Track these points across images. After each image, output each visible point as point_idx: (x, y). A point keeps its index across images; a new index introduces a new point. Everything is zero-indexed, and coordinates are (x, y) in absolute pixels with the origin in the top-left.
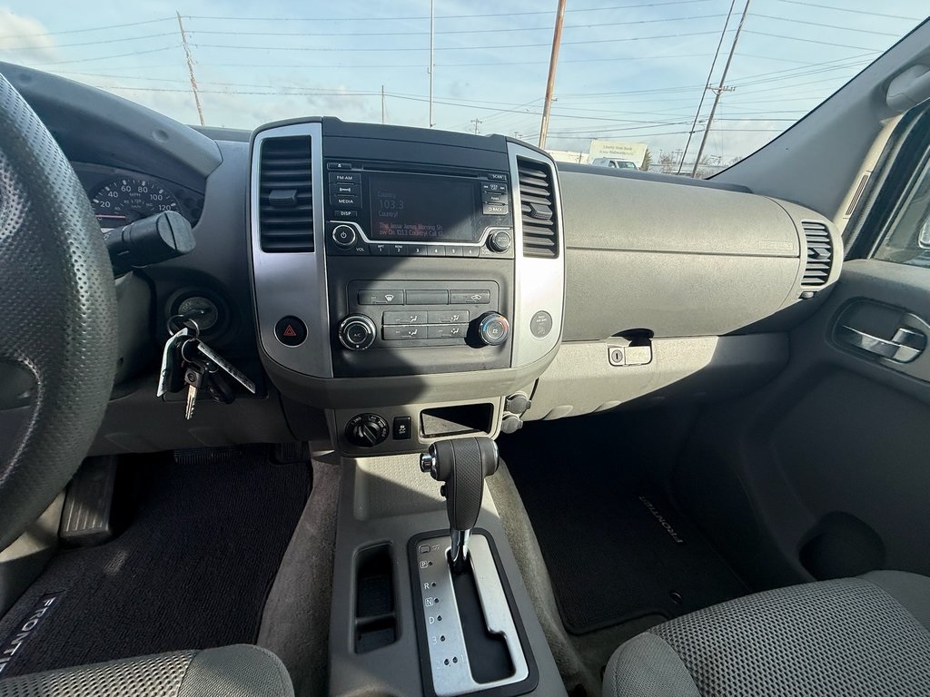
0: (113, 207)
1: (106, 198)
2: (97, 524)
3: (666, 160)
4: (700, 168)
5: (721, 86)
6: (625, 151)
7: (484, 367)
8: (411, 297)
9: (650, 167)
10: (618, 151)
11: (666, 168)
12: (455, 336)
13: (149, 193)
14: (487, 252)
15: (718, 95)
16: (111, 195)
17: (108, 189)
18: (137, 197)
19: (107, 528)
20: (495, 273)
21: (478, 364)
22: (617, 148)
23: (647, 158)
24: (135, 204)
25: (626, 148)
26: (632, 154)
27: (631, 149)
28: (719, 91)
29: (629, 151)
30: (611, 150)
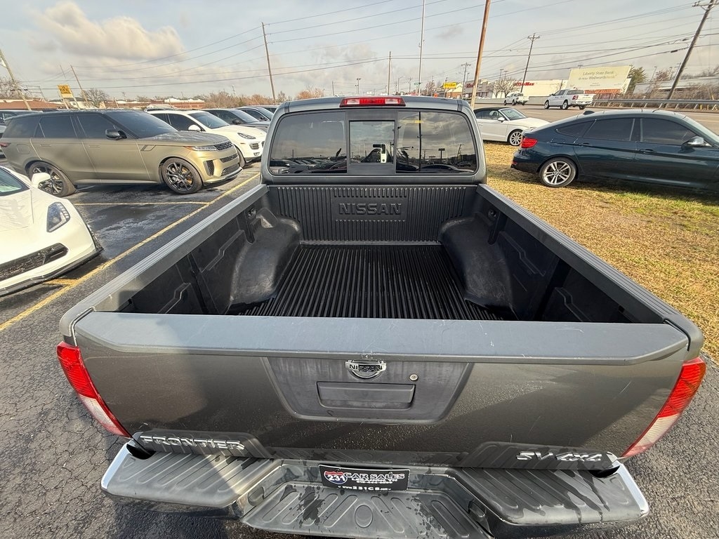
3: (661, 77)
5: (712, 2)
6: (606, 76)
10: (598, 76)
15: (707, 11)
22: (598, 73)
25: (606, 73)
26: (614, 77)
27: (612, 73)
28: (710, 6)
29: (610, 75)
30: (591, 76)
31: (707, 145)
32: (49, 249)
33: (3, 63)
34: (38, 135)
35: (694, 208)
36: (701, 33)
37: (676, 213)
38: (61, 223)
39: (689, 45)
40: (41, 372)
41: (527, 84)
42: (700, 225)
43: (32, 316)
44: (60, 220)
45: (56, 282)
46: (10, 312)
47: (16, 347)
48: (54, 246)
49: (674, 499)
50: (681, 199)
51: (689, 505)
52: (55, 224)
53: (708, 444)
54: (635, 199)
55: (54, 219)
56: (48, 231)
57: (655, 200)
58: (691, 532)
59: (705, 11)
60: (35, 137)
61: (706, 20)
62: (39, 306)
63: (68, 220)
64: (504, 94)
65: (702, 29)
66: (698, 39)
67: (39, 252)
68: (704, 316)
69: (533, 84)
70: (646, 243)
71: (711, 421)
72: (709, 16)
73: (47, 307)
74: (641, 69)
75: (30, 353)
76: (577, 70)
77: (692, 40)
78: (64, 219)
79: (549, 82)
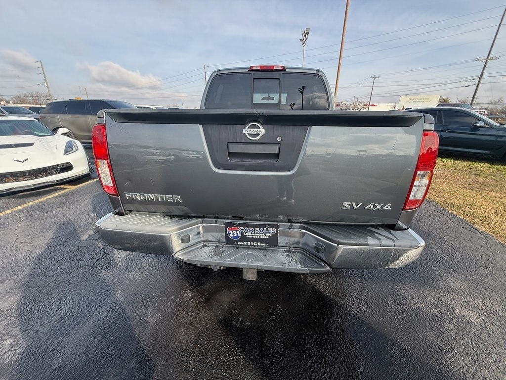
5: (488, 58)
10: (419, 101)
15: (486, 63)
25: (424, 99)
26: (429, 102)
27: (428, 99)
28: (487, 60)
29: (426, 100)
30: (414, 100)
31: (487, 126)
32: (63, 165)
33: (45, 84)
34: (64, 112)
35: (485, 166)
36: (483, 76)
37: (472, 169)
38: (72, 151)
39: (477, 82)
40: (49, 225)
41: (372, 105)
42: (488, 174)
43: (46, 200)
44: (72, 149)
45: (62, 186)
46: (32, 198)
47: (35, 214)
48: (66, 163)
49: (465, 302)
50: (476, 162)
51: (476, 305)
52: (69, 152)
53: (490, 276)
54: (444, 161)
55: (69, 149)
56: (64, 154)
57: (457, 162)
58: (476, 318)
59: (484, 64)
60: (62, 113)
61: (486, 69)
62: (51, 196)
63: (76, 150)
65: (484, 73)
66: (482, 79)
67: (57, 165)
68: (490, 216)
69: (376, 106)
70: (451, 182)
71: (493, 265)
72: (487, 66)
73: (55, 197)
74: (448, 98)
75: (43, 216)
76: (405, 97)
77: (478, 79)
78: (74, 149)
79: (387, 104)
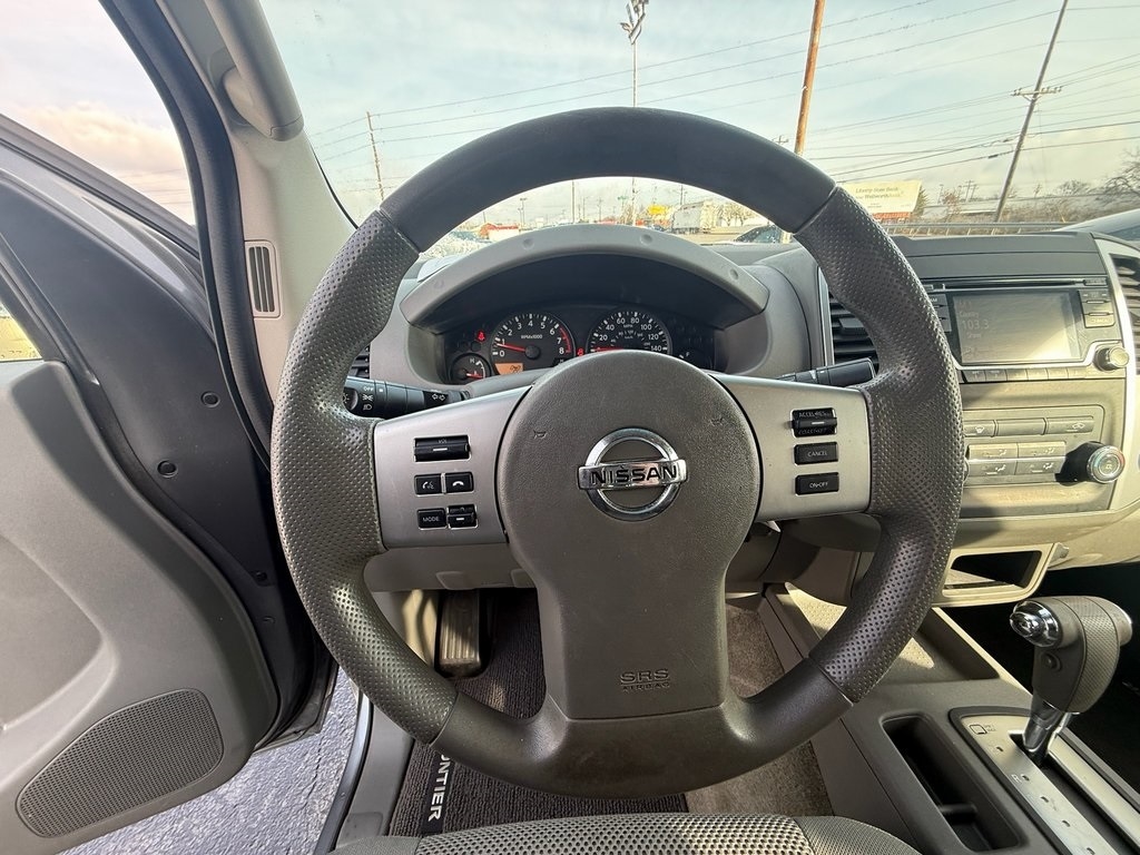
0: (609, 339)
1: (604, 331)
2: (470, 654)
3: (950, 199)
4: (1008, 203)
5: (1037, 89)
6: (888, 193)
7: (1077, 508)
8: (1003, 426)
9: (926, 210)
10: (877, 193)
11: (951, 209)
12: (1045, 471)
13: (640, 323)
14: (1095, 372)
15: (1033, 102)
16: (608, 328)
17: (606, 322)
18: (630, 329)
19: (478, 659)
20: (1101, 396)
21: (1072, 505)
22: (876, 190)
23: (921, 199)
24: (628, 335)
25: (889, 189)
26: (898, 196)
28: (1035, 95)
29: (893, 193)
30: (868, 194)
39: (1015, 147)
59: (1029, 103)
61: (1033, 114)
64: (739, 220)
65: (1029, 126)
66: (1026, 140)
72: (1035, 109)
77: (1017, 140)
